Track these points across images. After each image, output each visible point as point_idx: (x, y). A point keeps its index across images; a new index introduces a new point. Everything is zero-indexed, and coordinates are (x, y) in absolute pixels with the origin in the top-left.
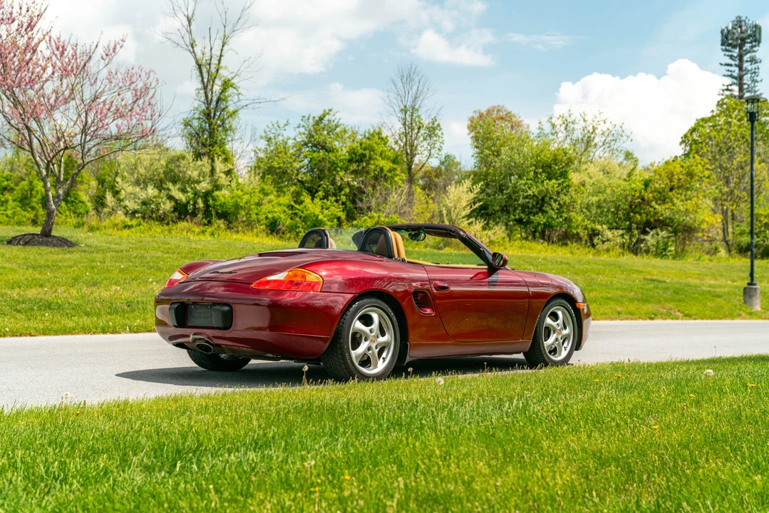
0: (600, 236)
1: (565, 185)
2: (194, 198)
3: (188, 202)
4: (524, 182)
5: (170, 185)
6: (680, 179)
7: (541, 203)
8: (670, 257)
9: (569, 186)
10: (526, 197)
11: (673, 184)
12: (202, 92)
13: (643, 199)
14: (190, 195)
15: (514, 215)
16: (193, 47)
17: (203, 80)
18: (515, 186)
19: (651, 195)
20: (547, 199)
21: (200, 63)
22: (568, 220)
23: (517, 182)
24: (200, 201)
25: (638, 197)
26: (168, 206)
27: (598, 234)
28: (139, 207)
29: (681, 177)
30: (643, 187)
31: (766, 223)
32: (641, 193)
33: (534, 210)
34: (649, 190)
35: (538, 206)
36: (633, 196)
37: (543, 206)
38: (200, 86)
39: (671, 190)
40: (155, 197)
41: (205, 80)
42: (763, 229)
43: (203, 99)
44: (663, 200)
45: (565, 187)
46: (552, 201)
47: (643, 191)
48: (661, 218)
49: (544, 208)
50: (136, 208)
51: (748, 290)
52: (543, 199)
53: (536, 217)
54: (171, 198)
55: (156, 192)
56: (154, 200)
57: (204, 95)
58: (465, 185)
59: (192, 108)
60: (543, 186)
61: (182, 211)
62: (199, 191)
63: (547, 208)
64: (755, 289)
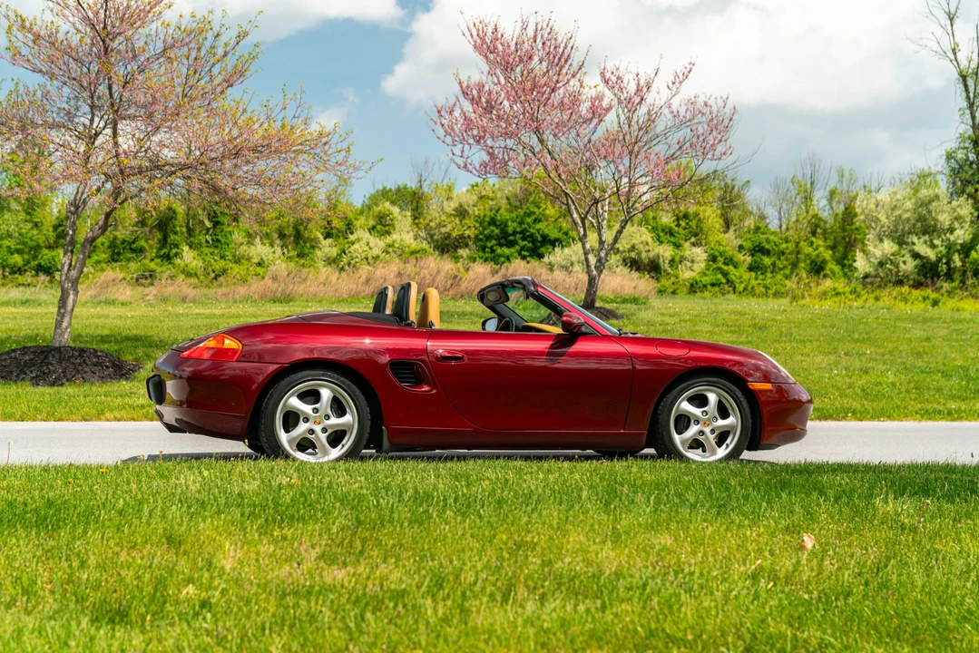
2: (948, 253)
3: (939, 260)
5: (915, 239)
12: (968, 112)
14: (942, 249)
16: (955, 54)
17: (968, 97)
21: (964, 73)
24: (956, 257)
26: (909, 265)
28: (871, 269)
38: (965, 104)
40: (893, 254)
41: (972, 95)
43: (970, 121)
50: (867, 270)
54: (916, 256)
55: (895, 248)
56: (892, 257)
57: (969, 115)
59: (958, 135)
61: (929, 273)
62: (955, 244)
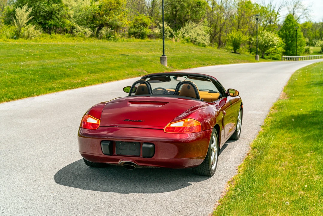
0: (76, 30)
1: (61, 6)
4: (43, 5)
6: (114, 5)
7: (50, 14)
8: (112, 40)
9: (62, 7)
10: (43, 12)
11: (112, 7)
13: (99, 14)
15: (39, 21)
18: (38, 7)
19: (103, 12)
20: (54, 13)
22: (64, 23)
23: (40, 4)
25: (97, 14)
27: (74, 28)
29: (115, 4)
30: (99, 9)
31: (141, 23)
32: (98, 11)
33: (48, 18)
34: (101, 10)
35: (50, 16)
36: (96, 13)
37: (52, 16)
39: (110, 10)
42: (140, 25)
44: (107, 15)
45: (61, 7)
46: (57, 14)
47: (99, 11)
48: (108, 23)
49: (53, 17)
51: (162, 58)
52: (52, 13)
53: (50, 21)
58: (24, 8)
60: (52, 6)
63: (54, 17)
64: (165, 58)
